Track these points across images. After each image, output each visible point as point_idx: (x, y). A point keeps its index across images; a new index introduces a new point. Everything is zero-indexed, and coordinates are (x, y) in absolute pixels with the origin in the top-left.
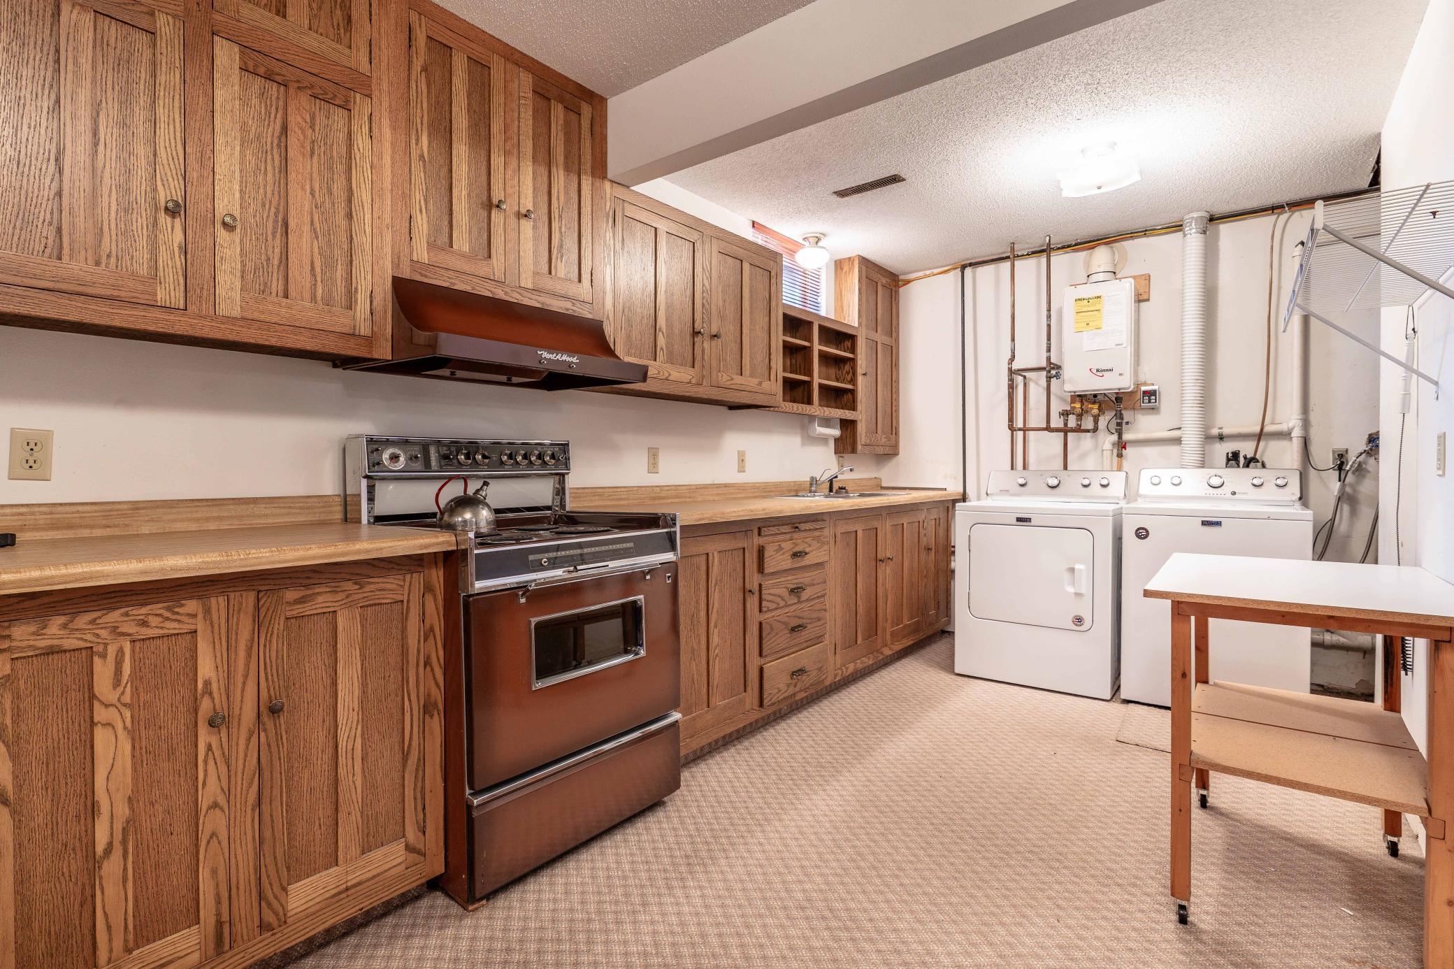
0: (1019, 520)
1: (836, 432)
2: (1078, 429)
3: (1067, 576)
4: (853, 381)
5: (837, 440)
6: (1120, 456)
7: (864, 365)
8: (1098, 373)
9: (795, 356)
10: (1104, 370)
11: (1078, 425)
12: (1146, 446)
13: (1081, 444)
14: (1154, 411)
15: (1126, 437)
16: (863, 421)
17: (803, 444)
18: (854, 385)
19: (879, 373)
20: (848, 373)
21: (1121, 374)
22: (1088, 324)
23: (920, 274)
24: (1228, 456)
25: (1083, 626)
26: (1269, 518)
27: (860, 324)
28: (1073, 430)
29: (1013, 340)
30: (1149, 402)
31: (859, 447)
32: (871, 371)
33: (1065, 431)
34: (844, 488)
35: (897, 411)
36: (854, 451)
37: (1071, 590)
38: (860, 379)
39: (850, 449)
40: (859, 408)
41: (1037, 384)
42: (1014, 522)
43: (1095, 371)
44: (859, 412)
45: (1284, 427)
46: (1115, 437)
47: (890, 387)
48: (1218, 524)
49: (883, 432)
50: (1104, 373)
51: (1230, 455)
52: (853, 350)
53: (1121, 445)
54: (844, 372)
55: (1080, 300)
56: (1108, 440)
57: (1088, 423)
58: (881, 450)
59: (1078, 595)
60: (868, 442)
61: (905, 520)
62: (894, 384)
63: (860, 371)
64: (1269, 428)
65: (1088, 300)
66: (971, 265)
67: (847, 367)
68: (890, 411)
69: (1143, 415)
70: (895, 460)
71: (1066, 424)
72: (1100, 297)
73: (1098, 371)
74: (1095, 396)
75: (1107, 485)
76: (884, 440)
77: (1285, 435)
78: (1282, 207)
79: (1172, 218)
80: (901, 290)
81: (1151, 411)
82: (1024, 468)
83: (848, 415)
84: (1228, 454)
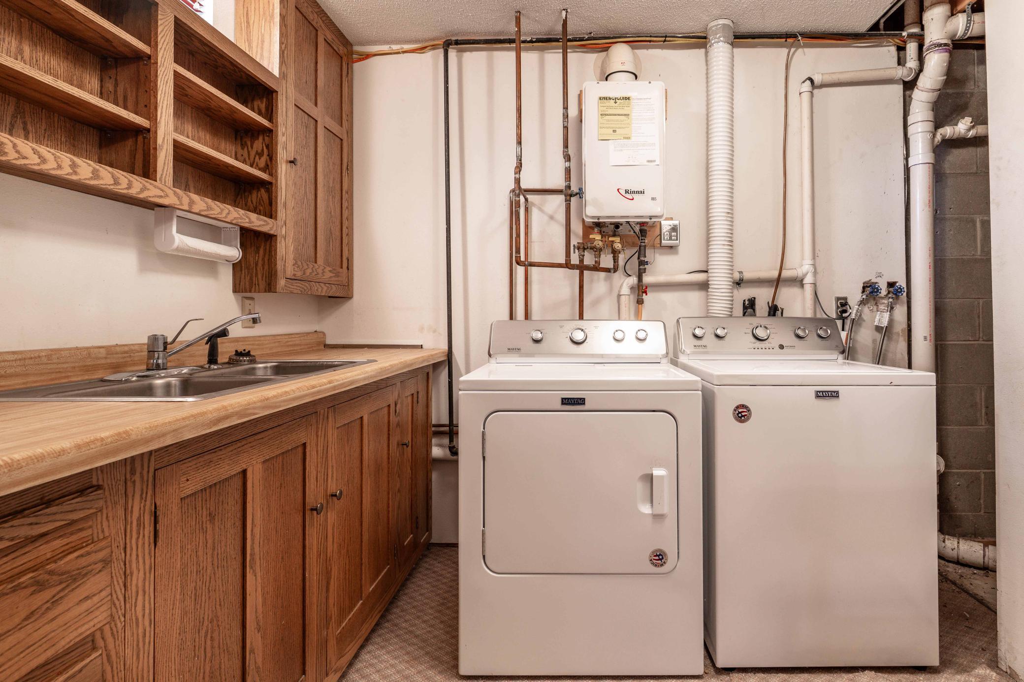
0: (566, 401)
1: (234, 253)
2: (596, 268)
3: (640, 488)
4: (270, 167)
5: (237, 267)
6: (640, 302)
7: (291, 146)
8: (628, 196)
9: (112, 72)
10: (634, 192)
11: (596, 262)
12: (663, 291)
13: (597, 284)
14: (672, 250)
15: (647, 279)
16: (290, 240)
17: (144, 268)
18: (271, 174)
19: (320, 169)
20: (260, 154)
21: (653, 199)
22: (614, 131)
23: (385, 48)
24: (744, 304)
25: (663, 568)
26: (891, 384)
27: (283, 75)
28: (588, 268)
29: (519, 143)
30: (670, 239)
31: (282, 282)
32: (305, 159)
33: (582, 268)
34: (248, 354)
35: (350, 235)
36: (270, 287)
37: (646, 509)
38: (283, 169)
39: (263, 284)
40: (281, 213)
41: (541, 210)
42: (558, 405)
43: (623, 192)
44: (280, 222)
45: (799, 272)
46: (633, 280)
47: (338, 197)
48: (835, 395)
49: (327, 263)
50: (635, 196)
51: (747, 303)
52: (270, 114)
53: (641, 290)
54: (253, 153)
55: (605, 98)
56: (626, 283)
57: (607, 261)
58: (323, 290)
59: (658, 517)
60: (299, 274)
61: (365, 411)
62: (345, 196)
63: (282, 155)
64: (786, 274)
65: (616, 100)
66: (457, 43)
67: (259, 144)
68: (338, 234)
69: (661, 254)
70: (348, 305)
71: (581, 261)
72: (629, 98)
73: (627, 192)
74: (617, 226)
75: (644, 340)
76: (328, 275)
77: (799, 282)
78: (793, 36)
79: (693, 26)
80: (357, 66)
81: (669, 250)
82: (527, 316)
83: (256, 221)
84: (744, 301)
